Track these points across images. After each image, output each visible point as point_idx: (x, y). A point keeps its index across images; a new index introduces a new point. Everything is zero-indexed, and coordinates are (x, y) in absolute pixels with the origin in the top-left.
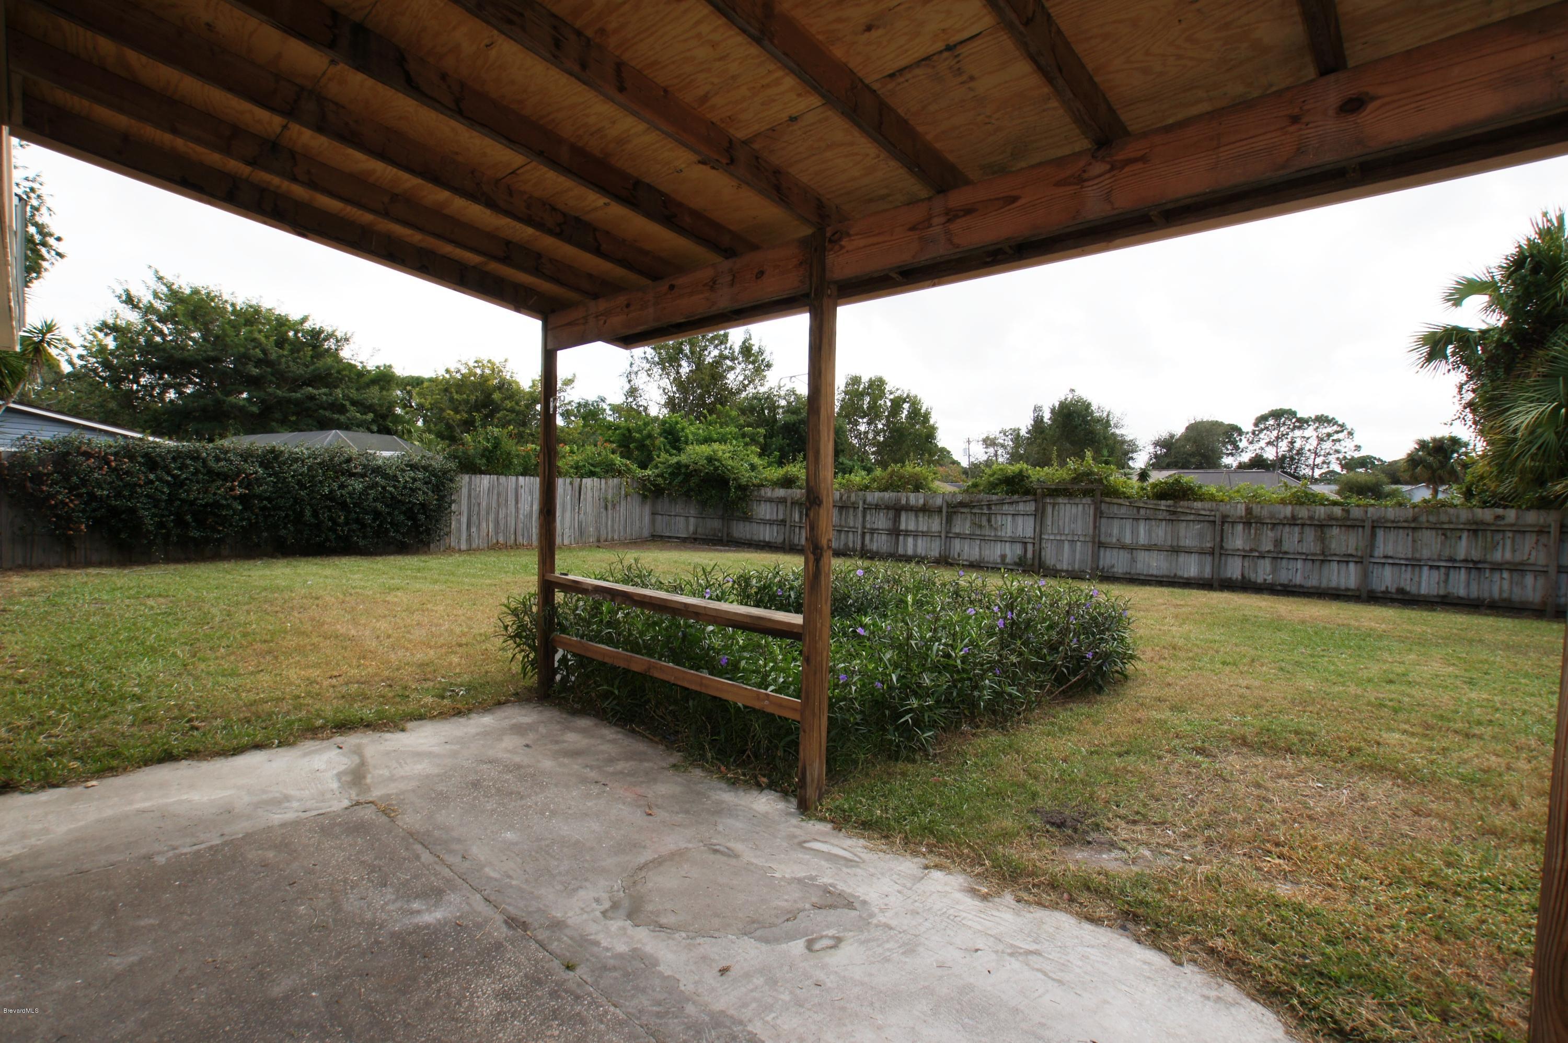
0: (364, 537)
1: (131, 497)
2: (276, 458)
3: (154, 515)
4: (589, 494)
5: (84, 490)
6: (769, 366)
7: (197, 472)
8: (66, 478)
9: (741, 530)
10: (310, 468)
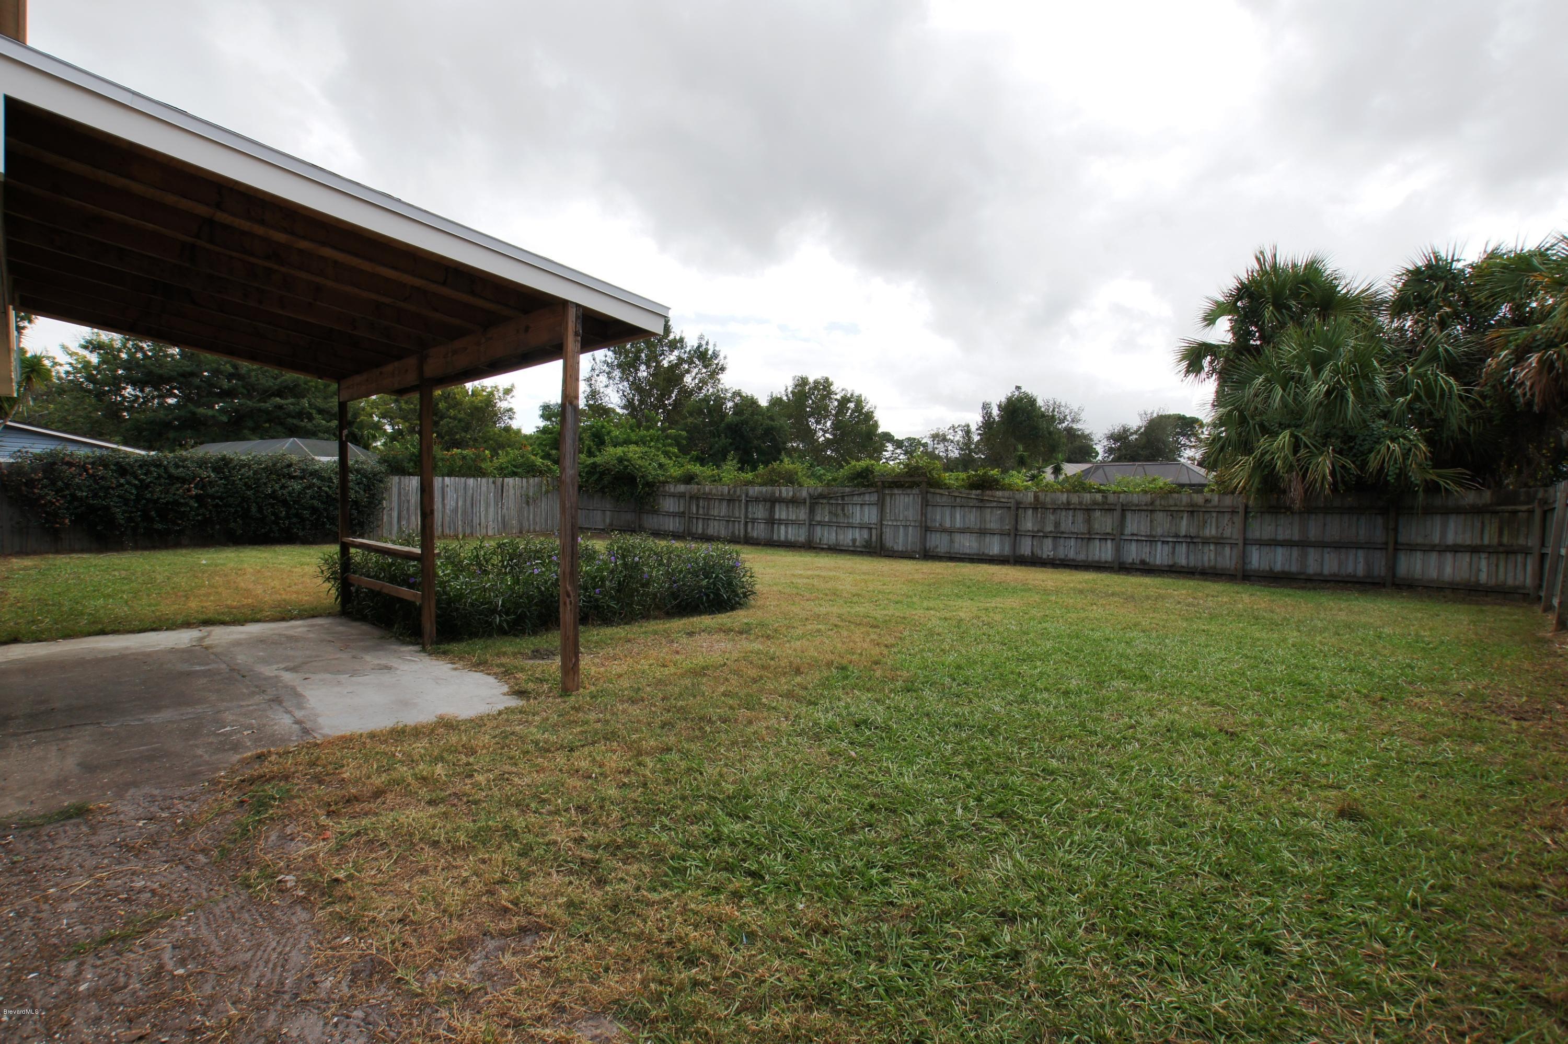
0: (303, 529)
1: (105, 497)
2: (226, 465)
3: (124, 512)
4: (512, 492)
5: (67, 492)
6: (723, 369)
7: (159, 477)
8: (53, 483)
9: (651, 521)
10: (255, 473)
